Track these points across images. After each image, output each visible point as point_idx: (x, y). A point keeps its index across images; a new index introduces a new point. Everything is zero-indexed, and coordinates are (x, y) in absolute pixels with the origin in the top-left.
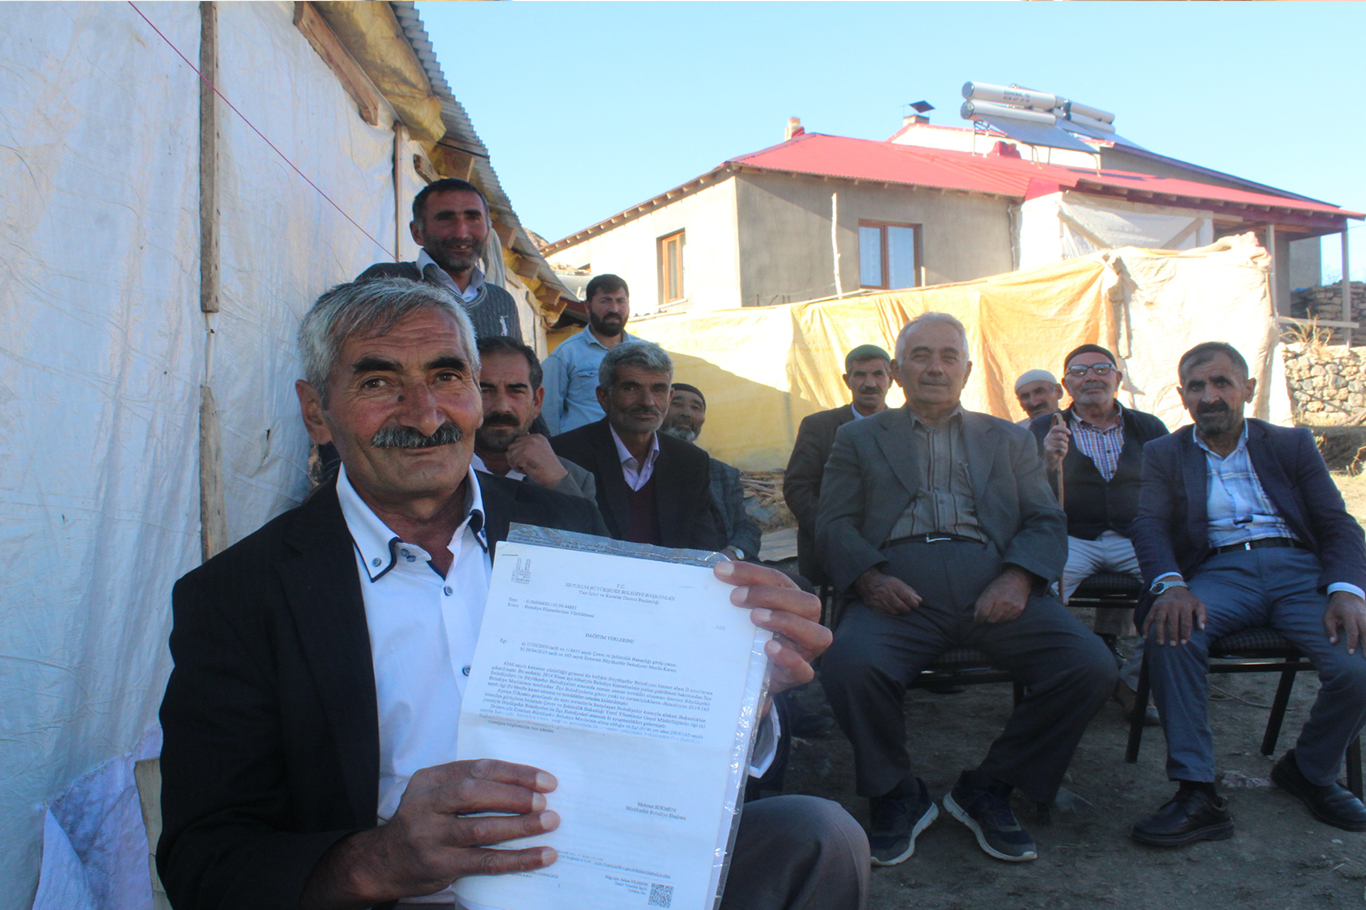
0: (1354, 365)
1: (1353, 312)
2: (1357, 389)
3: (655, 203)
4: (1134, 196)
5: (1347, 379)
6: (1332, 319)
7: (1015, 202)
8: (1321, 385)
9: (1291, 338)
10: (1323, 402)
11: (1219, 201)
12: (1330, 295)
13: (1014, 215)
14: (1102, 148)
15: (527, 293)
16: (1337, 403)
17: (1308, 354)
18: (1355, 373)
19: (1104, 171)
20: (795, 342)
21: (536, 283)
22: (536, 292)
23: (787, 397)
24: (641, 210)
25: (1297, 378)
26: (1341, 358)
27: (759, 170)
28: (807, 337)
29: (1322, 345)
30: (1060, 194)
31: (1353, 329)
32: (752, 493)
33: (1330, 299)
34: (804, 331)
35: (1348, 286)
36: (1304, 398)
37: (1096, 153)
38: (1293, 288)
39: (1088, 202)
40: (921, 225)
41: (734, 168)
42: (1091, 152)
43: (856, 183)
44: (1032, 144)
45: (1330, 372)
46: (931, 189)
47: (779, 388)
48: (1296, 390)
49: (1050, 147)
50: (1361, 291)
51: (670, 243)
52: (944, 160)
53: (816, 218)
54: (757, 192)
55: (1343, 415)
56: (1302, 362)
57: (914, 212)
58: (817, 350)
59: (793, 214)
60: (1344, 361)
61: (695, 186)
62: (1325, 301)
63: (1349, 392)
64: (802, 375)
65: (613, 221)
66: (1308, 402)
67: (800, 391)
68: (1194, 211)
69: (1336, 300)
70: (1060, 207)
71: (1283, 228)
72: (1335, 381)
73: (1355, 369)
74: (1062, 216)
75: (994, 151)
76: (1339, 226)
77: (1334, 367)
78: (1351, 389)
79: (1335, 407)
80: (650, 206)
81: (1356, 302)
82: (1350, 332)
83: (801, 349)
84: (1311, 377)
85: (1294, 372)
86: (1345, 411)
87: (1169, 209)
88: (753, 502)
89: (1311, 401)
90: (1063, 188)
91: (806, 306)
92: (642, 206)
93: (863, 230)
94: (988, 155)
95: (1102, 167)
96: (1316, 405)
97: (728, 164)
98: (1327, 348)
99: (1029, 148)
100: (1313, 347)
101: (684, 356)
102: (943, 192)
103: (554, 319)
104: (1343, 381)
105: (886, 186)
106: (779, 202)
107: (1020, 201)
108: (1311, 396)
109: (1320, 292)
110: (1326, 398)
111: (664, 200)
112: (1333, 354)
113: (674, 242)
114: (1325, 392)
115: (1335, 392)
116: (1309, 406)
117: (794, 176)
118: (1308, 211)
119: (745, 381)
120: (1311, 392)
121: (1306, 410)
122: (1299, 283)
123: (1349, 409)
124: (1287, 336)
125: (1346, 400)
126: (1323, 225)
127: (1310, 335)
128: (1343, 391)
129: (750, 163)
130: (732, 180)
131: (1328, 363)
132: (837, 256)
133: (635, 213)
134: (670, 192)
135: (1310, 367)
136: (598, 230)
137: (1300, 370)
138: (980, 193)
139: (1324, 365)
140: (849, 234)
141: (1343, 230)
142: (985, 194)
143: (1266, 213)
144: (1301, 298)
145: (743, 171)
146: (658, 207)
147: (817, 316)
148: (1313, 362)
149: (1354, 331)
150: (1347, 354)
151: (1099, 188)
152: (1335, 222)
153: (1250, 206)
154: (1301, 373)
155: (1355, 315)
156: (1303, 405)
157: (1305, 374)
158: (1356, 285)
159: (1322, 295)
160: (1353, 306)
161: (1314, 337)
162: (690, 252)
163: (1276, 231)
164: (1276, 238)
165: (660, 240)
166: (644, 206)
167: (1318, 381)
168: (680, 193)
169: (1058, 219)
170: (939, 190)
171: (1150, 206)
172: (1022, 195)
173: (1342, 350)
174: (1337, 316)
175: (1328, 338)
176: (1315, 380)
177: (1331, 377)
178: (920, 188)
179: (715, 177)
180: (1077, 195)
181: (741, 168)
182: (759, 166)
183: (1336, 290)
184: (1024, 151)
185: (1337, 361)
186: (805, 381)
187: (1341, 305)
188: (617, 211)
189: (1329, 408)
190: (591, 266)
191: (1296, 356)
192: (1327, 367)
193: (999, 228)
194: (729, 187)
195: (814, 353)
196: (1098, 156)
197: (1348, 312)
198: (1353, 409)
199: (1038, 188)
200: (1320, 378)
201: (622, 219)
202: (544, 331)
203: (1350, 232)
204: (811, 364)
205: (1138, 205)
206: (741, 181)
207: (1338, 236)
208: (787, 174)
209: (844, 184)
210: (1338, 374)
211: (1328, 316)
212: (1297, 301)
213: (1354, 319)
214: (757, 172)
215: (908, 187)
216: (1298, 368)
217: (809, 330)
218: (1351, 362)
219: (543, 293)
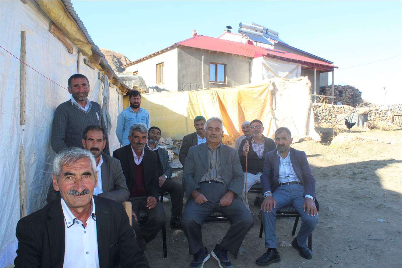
0: (333, 110)
1: (334, 93)
2: (334, 117)
3: (156, 54)
4: (282, 59)
5: (331, 113)
6: (329, 95)
7: (251, 59)
8: (325, 115)
9: (318, 101)
10: (325, 120)
11: (303, 61)
12: (329, 88)
13: (251, 62)
14: (275, 43)
15: (117, 89)
16: (329, 120)
17: (322, 106)
18: (333, 112)
19: (275, 50)
20: (189, 102)
21: (119, 85)
22: (119, 88)
23: (186, 118)
24: (152, 56)
25: (319, 113)
26: (330, 108)
27: (184, 46)
28: (192, 101)
29: (326, 103)
30: (263, 57)
31: (334, 98)
32: (176, 146)
33: (329, 89)
34: (192, 99)
35: (334, 86)
36: (320, 118)
37: (273, 45)
38: (320, 86)
39: (270, 60)
40: (226, 64)
41: (177, 46)
42: (272, 45)
43: (210, 51)
44: (256, 42)
45: (327, 111)
46: (229, 54)
47: (184, 116)
48: (319, 116)
49: (261, 43)
50: (337, 88)
51: (160, 65)
52: (233, 45)
53: (199, 61)
54: (183, 53)
55: (330, 123)
56: (321, 108)
57: (225, 61)
58: (195, 105)
59: (192, 60)
60: (331, 108)
61: (167, 50)
62: (328, 90)
63: (332, 117)
64: (191, 112)
65: (144, 59)
66: (322, 120)
67: (190, 116)
68: (296, 64)
69: (331, 90)
70: (262, 61)
71: (319, 69)
72: (329, 114)
73: (333, 111)
74: (263, 63)
75: (247, 43)
76: (332, 70)
77: (328, 110)
78: (332, 116)
79: (328, 121)
80: (154, 55)
81: (335, 91)
82: (333, 99)
83: (190, 104)
84: (323, 113)
85: (319, 111)
86: (330, 122)
87: (290, 63)
88: (176, 149)
89: (322, 119)
90: (263, 55)
91: (193, 92)
92: (152, 55)
93: (211, 65)
94: (245, 44)
95: (275, 49)
96: (324, 120)
97: (176, 44)
98: (327, 105)
99: (256, 43)
100: (323, 104)
101: (160, 105)
102: (232, 55)
103: (125, 94)
104: (330, 114)
105: (217, 53)
106: (189, 56)
107: (252, 58)
108: (323, 118)
109: (327, 87)
110: (326, 119)
111: (158, 53)
112: (328, 106)
113: (161, 66)
114: (326, 117)
115: (328, 117)
116: (322, 121)
117: (193, 49)
118: (324, 65)
119: (175, 113)
120: (323, 117)
121: (321, 122)
122: (322, 84)
123: (331, 122)
124: (317, 101)
125: (331, 119)
126: (328, 69)
127: (323, 101)
128: (330, 117)
129: (182, 44)
130: (177, 49)
131: (327, 109)
132: (203, 74)
133: (150, 56)
134: (160, 51)
135: (323, 110)
136: (140, 61)
137: (320, 111)
138: (242, 56)
139: (326, 110)
140: (207, 66)
141: (333, 71)
142: (243, 56)
143: (314, 65)
144: (322, 89)
145: (180, 46)
146: (157, 55)
147: (195, 95)
148: (323, 109)
149: (334, 99)
150: (332, 107)
151: (273, 56)
152: (331, 69)
153: (310, 63)
154: (320, 112)
155: (335, 94)
156: (320, 121)
157: (321, 112)
158: (335, 86)
159: (327, 88)
160: (334, 92)
161: (324, 101)
162: (165, 69)
163: (316, 70)
164: (316, 71)
165: (157, 65)
166: (153, 55)
167: (324, 114)
168: (163, 52)
169: (262, 64)
170: (231, 54)
171: (285, 62)
172: (253, 57)
173: (330, 106)
174: (331, 95)
175: (327, 102)
176: (324, 113)
177: (328, 113)
178: (227, 53)
179: (172, 47)
180: (267, 57)
181: (179, 45)
182: (184, 45)
183: (330, 87)
184: (255, 43)
185: (329, 108)
186: (191, 114)
187: (332, 91)
188: (146, 56)
189: (327, 121)
190: (138, 71)
191: (319, 107)
192: (327, 110)
193: (246, 66)
194: (176, 51)
195: (194, 106)
196: (274, 46)
197: (333, 94)
198: (333, 122)
199: (257, 55)
200: (325, 113)
201: (147, 58)
202: (122, 97)
203: (335, 71)
204: (193, 109)
205: (283, 61)
206: (179, 49)
207: (331, 72)
208: (191, 48)
209: (206, 52)
210: (329, 112)
211: (328, 94)
212: (321, 90)
213: (335, 95)
214: (183, 47)
215: (223, 53)
216: (320, 110)
217: (193, 99)
218: (333, 109)
219: (121, 88)
